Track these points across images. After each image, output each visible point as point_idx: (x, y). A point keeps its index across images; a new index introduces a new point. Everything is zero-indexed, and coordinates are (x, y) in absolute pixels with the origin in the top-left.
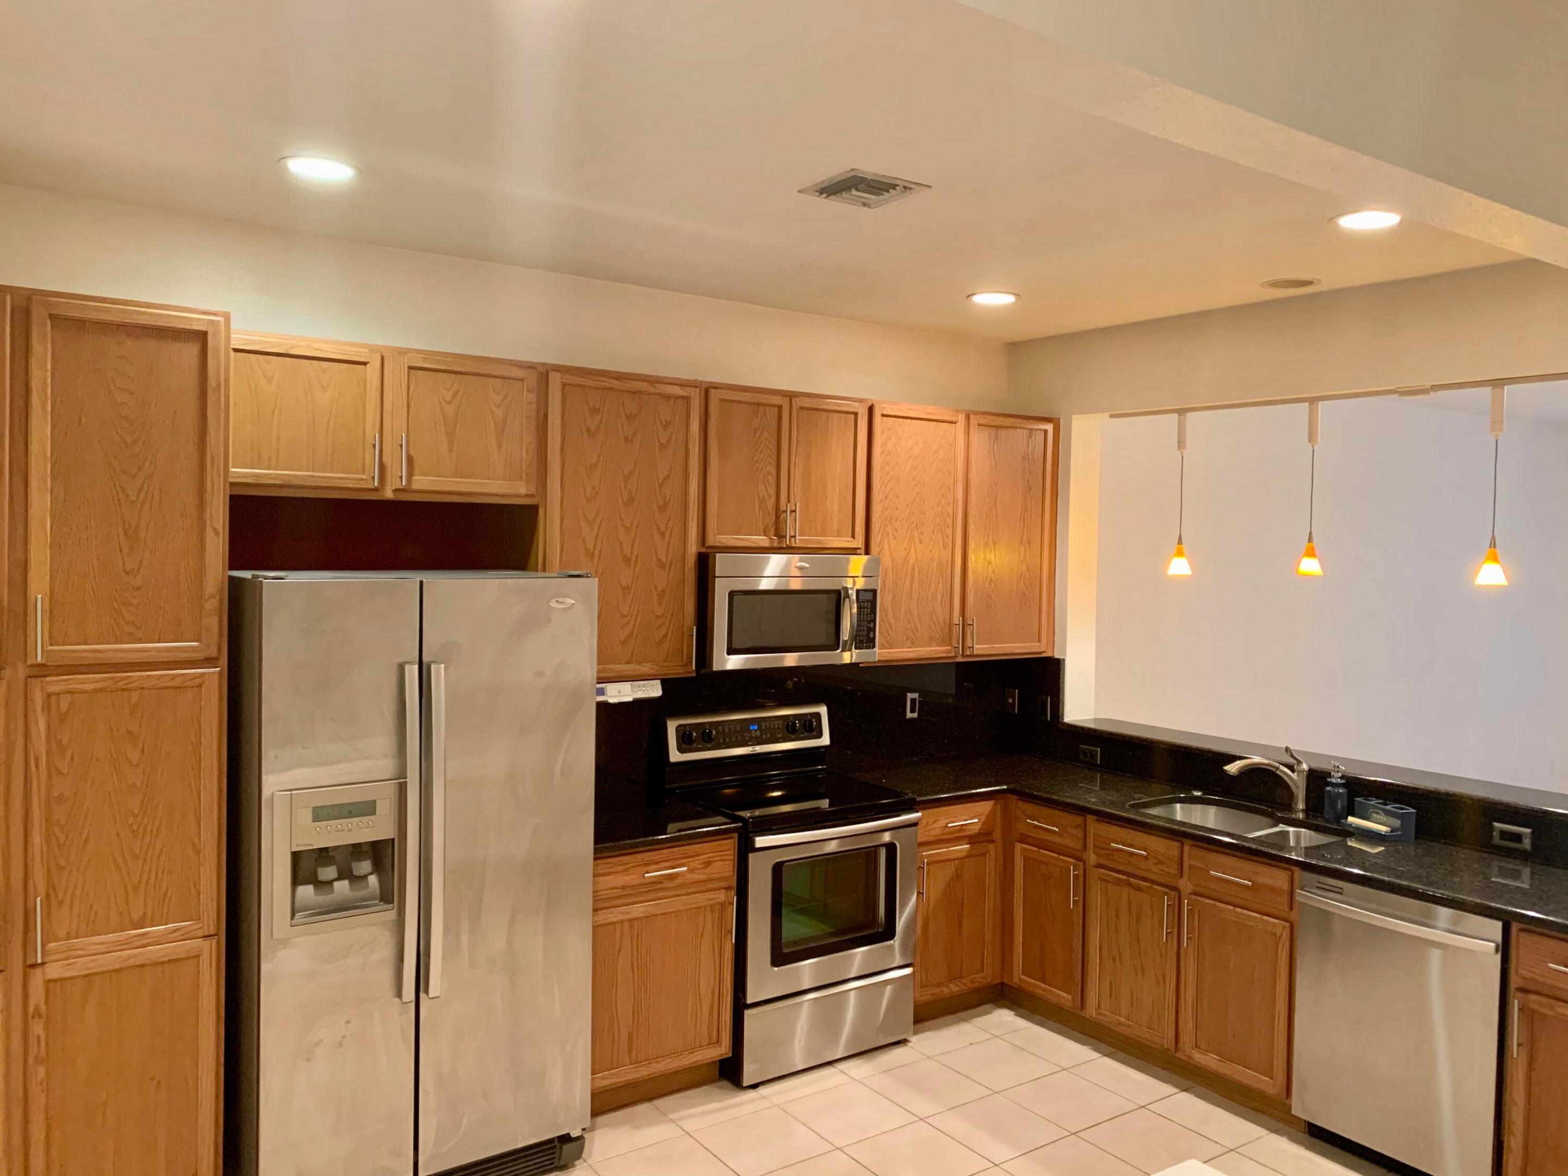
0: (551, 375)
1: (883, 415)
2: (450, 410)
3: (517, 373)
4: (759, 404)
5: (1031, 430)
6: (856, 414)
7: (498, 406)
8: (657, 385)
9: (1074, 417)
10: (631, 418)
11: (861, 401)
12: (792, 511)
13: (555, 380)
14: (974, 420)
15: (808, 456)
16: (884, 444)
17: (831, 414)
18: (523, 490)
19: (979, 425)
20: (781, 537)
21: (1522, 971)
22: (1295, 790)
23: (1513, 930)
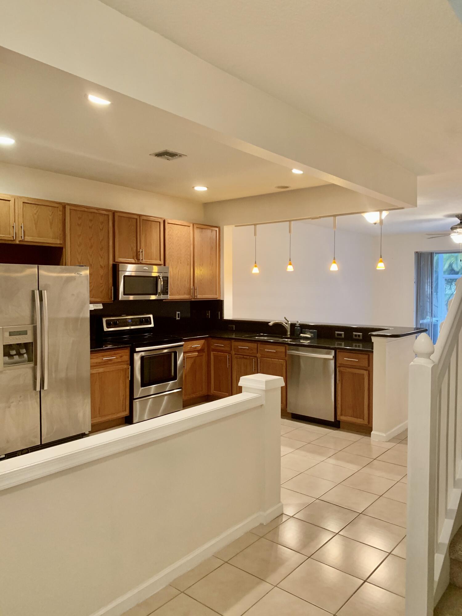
0: (66, 206)
1: (168, 223)
2: (36, 216)
3: (56, 205)
4: (130, 218)
5: (212, 230)
6: (160, 222)
7: (51, 216)
8: (99, 211)
9: (224, 226)
10: (91, 220)
11: (161, 218)
12: (141, 252)
13: (68, 208)
14: (195, 226)
15: (146, 235)
16: (168, 232)
17: (152, 222)
18: (59, 242)
19: (197, 227)
20: (139, 260)
21: (339, 362)
22: (287, 329)
23: (337, 352)
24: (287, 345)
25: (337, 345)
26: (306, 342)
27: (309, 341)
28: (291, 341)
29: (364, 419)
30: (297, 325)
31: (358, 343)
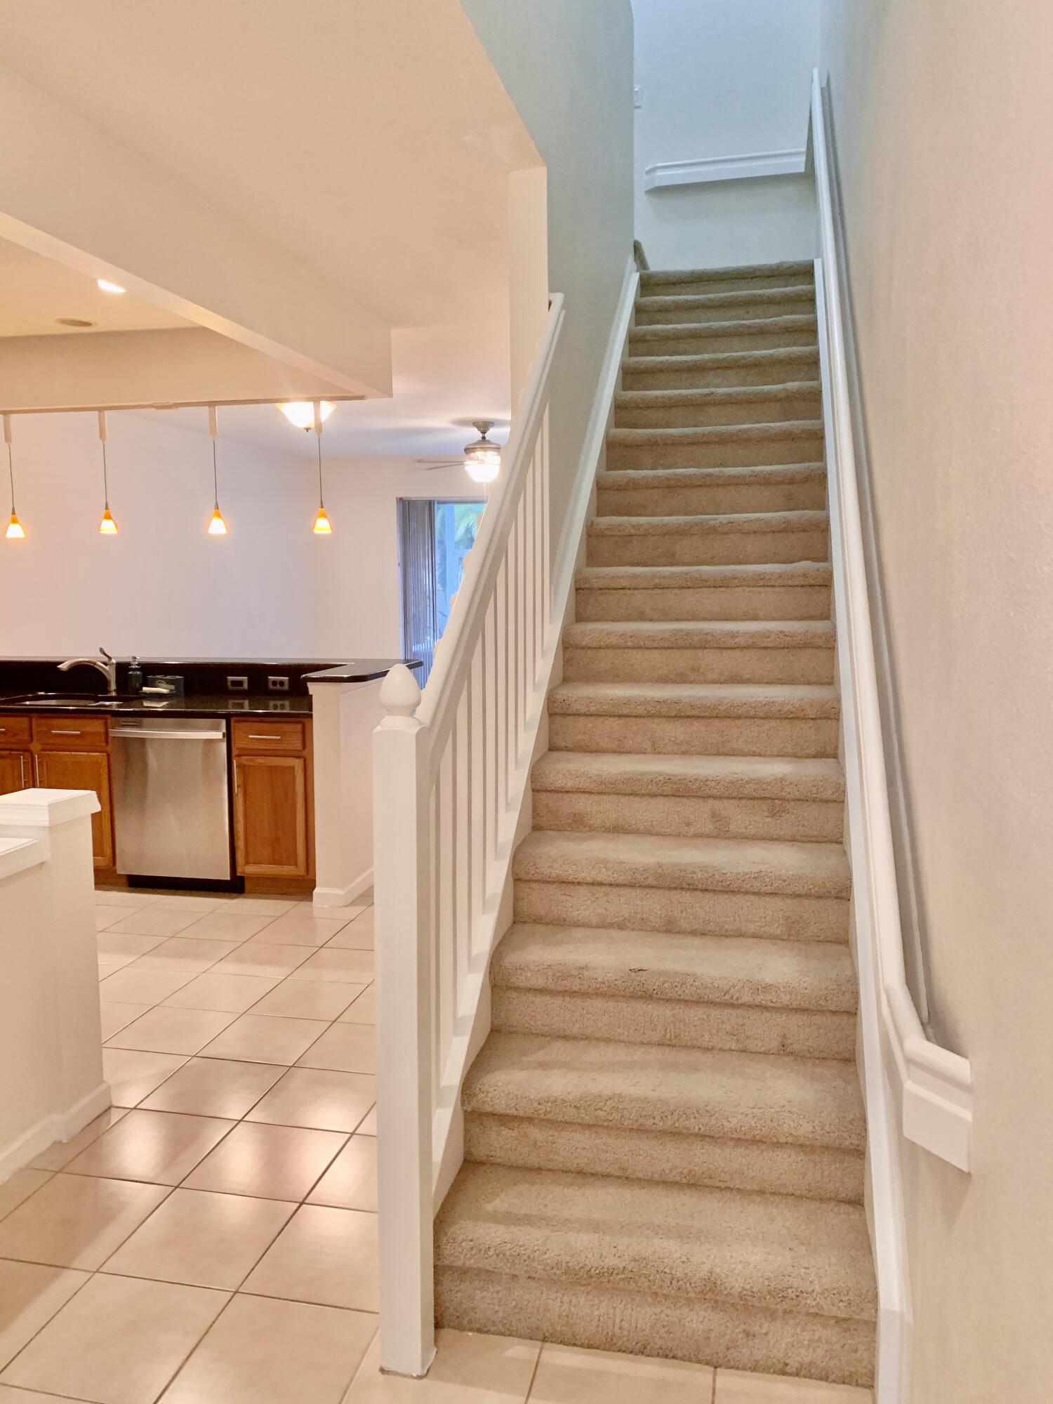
21: (238, 744)
22: (108, 677)
23: (232, 724)
24: (108, 716)
25: (233, 708)
26: (160, 706)
27: (165, 703)
28: (119, 706)
29: (296, 865)
30: (133, 667)
31: (280, 700)
